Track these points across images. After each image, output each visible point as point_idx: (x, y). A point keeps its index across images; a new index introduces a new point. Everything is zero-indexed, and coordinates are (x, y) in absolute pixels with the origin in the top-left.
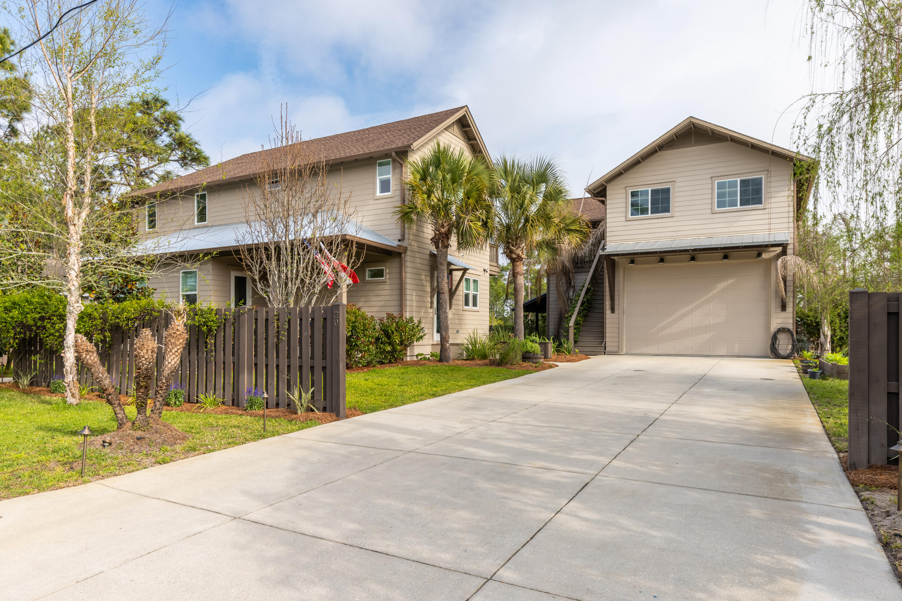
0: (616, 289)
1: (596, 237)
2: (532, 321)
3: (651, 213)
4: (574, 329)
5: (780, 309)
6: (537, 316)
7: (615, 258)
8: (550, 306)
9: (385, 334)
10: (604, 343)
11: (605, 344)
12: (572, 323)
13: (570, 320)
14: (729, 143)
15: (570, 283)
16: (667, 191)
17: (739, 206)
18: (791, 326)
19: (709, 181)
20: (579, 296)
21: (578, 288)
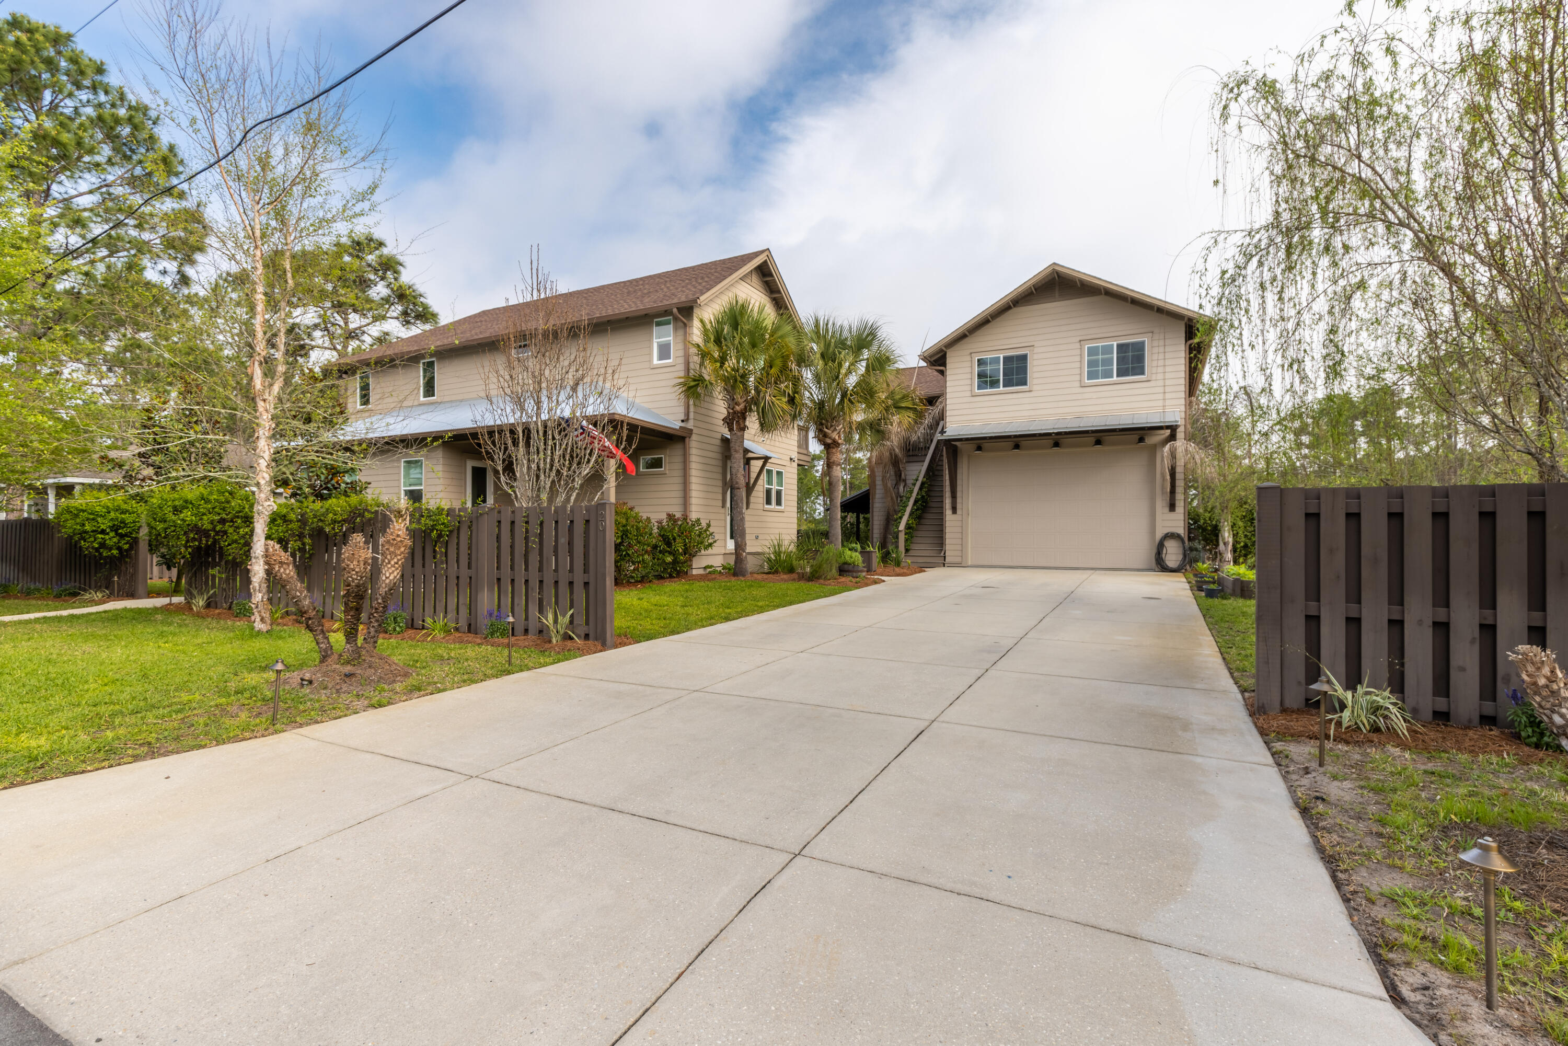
0: (959, 483)
1: (933, 417)
2: (851, 524)
3: (1004, 386)
4: (905, 534)
5: (1167, 509)
6: (858, 518)
7: (957, 443)
8: (875, 505)
9: (664, 540)
10: (943, 553)
11: (945, 554)
12: (902, 527)
13: (900, 522)
14: (1103, 297)
15: (900, 475)
16: (1024, 358)
17: (1115, 378)
18: (1181, 531)
19: (1078, 345)
20: (911, 492)
21: (909, 482)
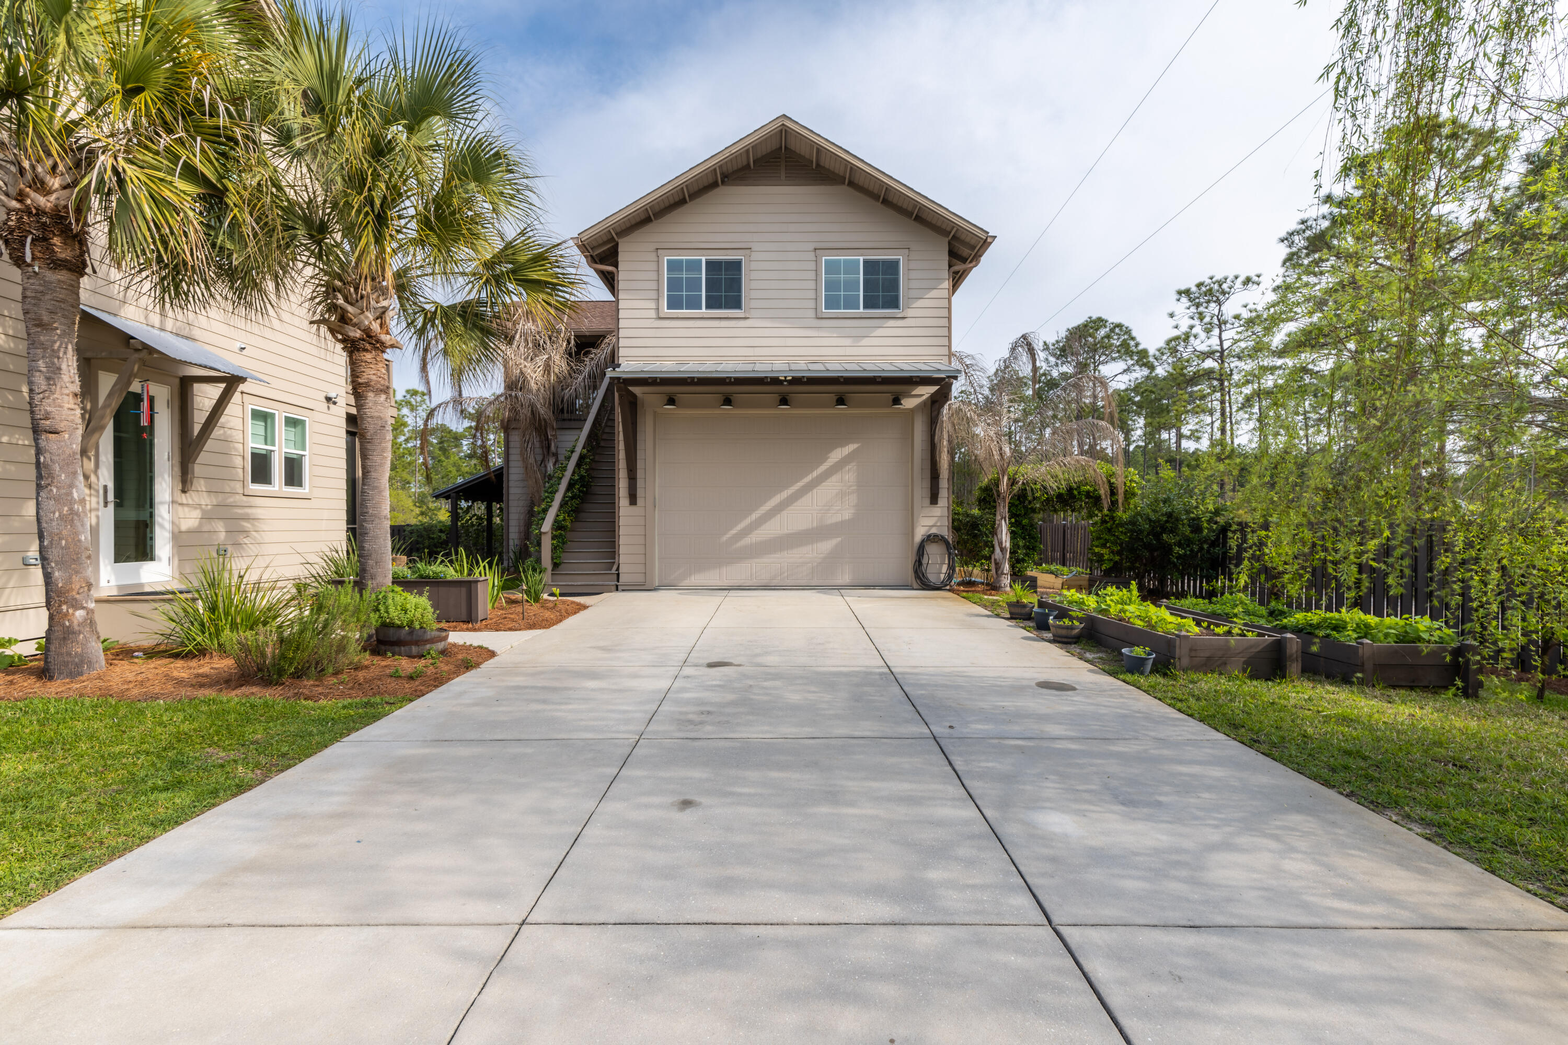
0: (640, 455)
1: (597, 365)
2: (479, 518)
3: (708, 307)
4: (553, 539)
5: (928, 501)
6: (489, 509)
7: (636, 390)
8: (512, 491)
10: (615, 567)
11: (618, 569)
12: (547, 526)
13: (544, 519)
14: (845, 188)
15: (549, 447)
16: (736, 266)
17: (861, 310)
18: (945, 532)
19: (811, 256)
20: (564, 469)
21: (563, 453)
